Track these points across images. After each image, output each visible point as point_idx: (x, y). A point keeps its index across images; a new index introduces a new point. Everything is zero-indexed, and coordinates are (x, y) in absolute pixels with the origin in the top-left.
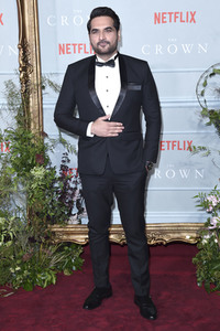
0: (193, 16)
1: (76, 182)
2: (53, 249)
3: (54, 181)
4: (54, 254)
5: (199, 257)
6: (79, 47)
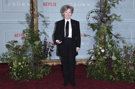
2: (42, 67)
3: (42, 46)
4: (42, 69)
5: (88, 69)
6: (50, 4)
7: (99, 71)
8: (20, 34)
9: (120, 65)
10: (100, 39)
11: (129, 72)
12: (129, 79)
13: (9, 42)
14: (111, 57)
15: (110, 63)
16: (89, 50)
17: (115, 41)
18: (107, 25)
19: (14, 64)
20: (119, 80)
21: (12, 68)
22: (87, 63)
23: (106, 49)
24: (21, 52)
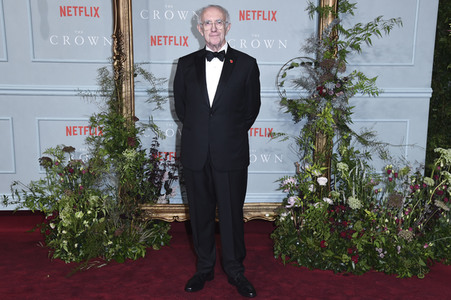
0: (274, 15)
1: (164, 165)
2: (142, 226)
3: (145, 163)
4: (144, 230)
5: (277, 233)
6: (170, 39)
7: (310, 241)
8: (81, 128)
9: (373, 224)
10: (313, 147)
11: (397, 245)
12: (397, 267)
13: (50, 151)
14: (347, 198)
15: (342, 217)
16: (282, 180)
17: (358, 152)
18: (337, 105)
19: (62, 216)
20: (368, 268)
21: (56, 228)
22: (274, 217)
23: (332, 177)
24: (84, 181)
